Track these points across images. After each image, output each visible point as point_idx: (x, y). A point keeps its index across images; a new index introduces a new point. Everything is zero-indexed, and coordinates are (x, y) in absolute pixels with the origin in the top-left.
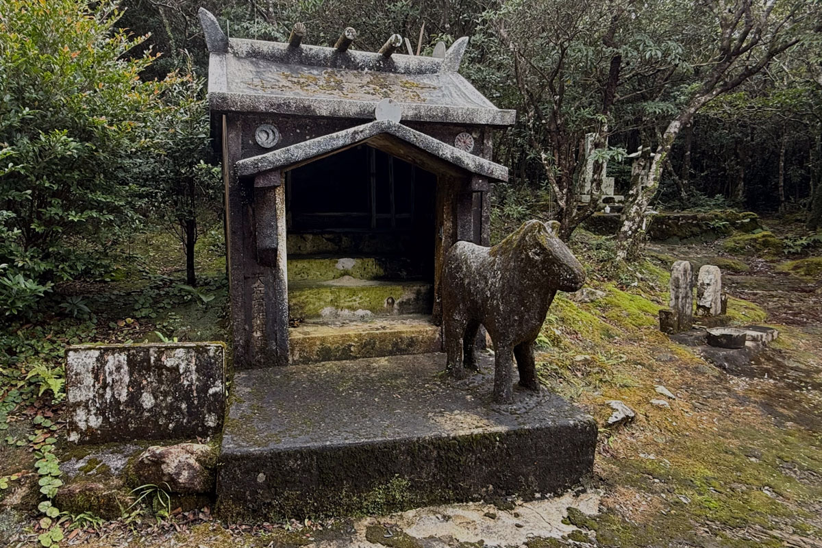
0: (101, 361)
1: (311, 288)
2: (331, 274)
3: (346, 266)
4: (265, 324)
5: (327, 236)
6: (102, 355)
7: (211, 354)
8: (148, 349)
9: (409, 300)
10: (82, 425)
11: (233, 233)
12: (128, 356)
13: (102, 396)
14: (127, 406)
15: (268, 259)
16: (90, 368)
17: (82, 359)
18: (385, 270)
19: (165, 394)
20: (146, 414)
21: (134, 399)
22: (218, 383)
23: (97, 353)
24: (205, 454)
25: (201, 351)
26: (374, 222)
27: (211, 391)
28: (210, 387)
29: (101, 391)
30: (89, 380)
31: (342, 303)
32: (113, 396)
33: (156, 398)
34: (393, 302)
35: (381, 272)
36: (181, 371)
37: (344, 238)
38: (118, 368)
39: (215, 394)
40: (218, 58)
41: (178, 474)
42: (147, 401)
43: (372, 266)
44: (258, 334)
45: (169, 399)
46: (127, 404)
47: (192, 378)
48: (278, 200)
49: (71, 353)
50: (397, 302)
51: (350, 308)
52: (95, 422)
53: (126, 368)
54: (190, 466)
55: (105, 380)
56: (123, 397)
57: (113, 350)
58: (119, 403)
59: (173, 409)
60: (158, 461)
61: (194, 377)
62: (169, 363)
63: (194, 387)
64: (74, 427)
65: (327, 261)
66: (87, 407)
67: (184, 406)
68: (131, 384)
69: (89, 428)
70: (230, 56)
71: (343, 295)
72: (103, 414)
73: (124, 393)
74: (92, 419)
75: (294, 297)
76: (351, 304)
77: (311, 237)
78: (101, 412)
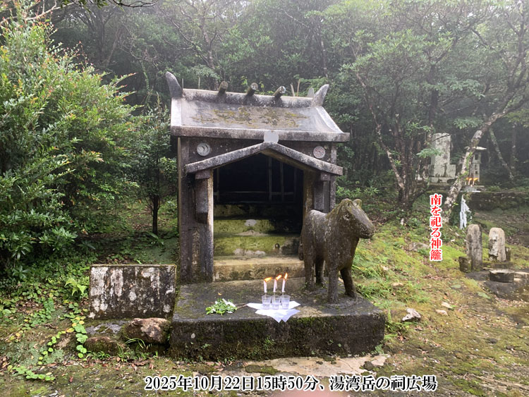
0: (109, 273)
1: (228, 237)
2: (241, 229)
3: (251, 225)
4: (199, 257)
5: (240, 206)
6: (109, 270)
7: (168, 271)
8: (134, 267)
9: (288, 245)
10: (97, 309)
11: (183, 204)
12: (123, 271)
13: (108, 293)
14: (121, 299)
15: (203, 219)
16: (103, 277)
17: (99, 272)
18: (276, 227)
19: (142, 293)
20: (132, 304)
21: (125, 295)
22: (172, 287)
23: (106, 269)
24: (164, 323)
25: (163, 269)
26: (270, 197)
27: (167, 292)
28: (167, 290)
29: (108, 290)
30: (102, 283)
31: (247, 246)
32: (114, 293)
33: (137, 295)
34: (279, 246)
35: (273, 228)
36: (152, 280)
37: (251, 208)
38: (118, 278)
39: (170, 293)
40: (176, 101)
41: (150, 332)
42: (132, 296)
43: (267, 224)
44: (195, 263)
45: (144, 295)
46: (121, 297)
47: (157, 285)
48: (209, 185)
49: (93, 268)
50: (281, 246)
51: (252, 249)
52: (104, 307)
53: (122, 278)
54: (156, 329)
55: (110, 284)
56: (120, 294)
57: (115, 267)
58: (117, 297)
59: (146, 301)
60: (139, 325)
61: (158, 283)
62: (145, 275)
63: (158, 290)
64: (92, 309)
65: (239, 221)
66: (100, 299)
67: (152, 300)
68: (124, 286)
69: (100, 310)
70: (183, 100)
71: (248, 242)
72: (108, 303)
73: (120, 291)
74: (102, 305)
75: (219, 242)
76: (252, 247)
77: (230, 206)
78: (107, 302)
